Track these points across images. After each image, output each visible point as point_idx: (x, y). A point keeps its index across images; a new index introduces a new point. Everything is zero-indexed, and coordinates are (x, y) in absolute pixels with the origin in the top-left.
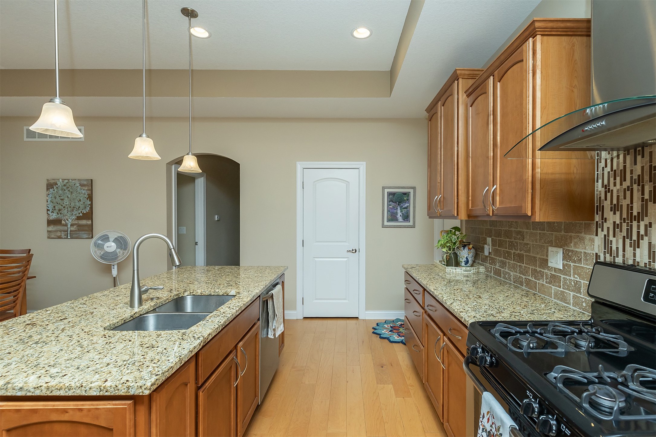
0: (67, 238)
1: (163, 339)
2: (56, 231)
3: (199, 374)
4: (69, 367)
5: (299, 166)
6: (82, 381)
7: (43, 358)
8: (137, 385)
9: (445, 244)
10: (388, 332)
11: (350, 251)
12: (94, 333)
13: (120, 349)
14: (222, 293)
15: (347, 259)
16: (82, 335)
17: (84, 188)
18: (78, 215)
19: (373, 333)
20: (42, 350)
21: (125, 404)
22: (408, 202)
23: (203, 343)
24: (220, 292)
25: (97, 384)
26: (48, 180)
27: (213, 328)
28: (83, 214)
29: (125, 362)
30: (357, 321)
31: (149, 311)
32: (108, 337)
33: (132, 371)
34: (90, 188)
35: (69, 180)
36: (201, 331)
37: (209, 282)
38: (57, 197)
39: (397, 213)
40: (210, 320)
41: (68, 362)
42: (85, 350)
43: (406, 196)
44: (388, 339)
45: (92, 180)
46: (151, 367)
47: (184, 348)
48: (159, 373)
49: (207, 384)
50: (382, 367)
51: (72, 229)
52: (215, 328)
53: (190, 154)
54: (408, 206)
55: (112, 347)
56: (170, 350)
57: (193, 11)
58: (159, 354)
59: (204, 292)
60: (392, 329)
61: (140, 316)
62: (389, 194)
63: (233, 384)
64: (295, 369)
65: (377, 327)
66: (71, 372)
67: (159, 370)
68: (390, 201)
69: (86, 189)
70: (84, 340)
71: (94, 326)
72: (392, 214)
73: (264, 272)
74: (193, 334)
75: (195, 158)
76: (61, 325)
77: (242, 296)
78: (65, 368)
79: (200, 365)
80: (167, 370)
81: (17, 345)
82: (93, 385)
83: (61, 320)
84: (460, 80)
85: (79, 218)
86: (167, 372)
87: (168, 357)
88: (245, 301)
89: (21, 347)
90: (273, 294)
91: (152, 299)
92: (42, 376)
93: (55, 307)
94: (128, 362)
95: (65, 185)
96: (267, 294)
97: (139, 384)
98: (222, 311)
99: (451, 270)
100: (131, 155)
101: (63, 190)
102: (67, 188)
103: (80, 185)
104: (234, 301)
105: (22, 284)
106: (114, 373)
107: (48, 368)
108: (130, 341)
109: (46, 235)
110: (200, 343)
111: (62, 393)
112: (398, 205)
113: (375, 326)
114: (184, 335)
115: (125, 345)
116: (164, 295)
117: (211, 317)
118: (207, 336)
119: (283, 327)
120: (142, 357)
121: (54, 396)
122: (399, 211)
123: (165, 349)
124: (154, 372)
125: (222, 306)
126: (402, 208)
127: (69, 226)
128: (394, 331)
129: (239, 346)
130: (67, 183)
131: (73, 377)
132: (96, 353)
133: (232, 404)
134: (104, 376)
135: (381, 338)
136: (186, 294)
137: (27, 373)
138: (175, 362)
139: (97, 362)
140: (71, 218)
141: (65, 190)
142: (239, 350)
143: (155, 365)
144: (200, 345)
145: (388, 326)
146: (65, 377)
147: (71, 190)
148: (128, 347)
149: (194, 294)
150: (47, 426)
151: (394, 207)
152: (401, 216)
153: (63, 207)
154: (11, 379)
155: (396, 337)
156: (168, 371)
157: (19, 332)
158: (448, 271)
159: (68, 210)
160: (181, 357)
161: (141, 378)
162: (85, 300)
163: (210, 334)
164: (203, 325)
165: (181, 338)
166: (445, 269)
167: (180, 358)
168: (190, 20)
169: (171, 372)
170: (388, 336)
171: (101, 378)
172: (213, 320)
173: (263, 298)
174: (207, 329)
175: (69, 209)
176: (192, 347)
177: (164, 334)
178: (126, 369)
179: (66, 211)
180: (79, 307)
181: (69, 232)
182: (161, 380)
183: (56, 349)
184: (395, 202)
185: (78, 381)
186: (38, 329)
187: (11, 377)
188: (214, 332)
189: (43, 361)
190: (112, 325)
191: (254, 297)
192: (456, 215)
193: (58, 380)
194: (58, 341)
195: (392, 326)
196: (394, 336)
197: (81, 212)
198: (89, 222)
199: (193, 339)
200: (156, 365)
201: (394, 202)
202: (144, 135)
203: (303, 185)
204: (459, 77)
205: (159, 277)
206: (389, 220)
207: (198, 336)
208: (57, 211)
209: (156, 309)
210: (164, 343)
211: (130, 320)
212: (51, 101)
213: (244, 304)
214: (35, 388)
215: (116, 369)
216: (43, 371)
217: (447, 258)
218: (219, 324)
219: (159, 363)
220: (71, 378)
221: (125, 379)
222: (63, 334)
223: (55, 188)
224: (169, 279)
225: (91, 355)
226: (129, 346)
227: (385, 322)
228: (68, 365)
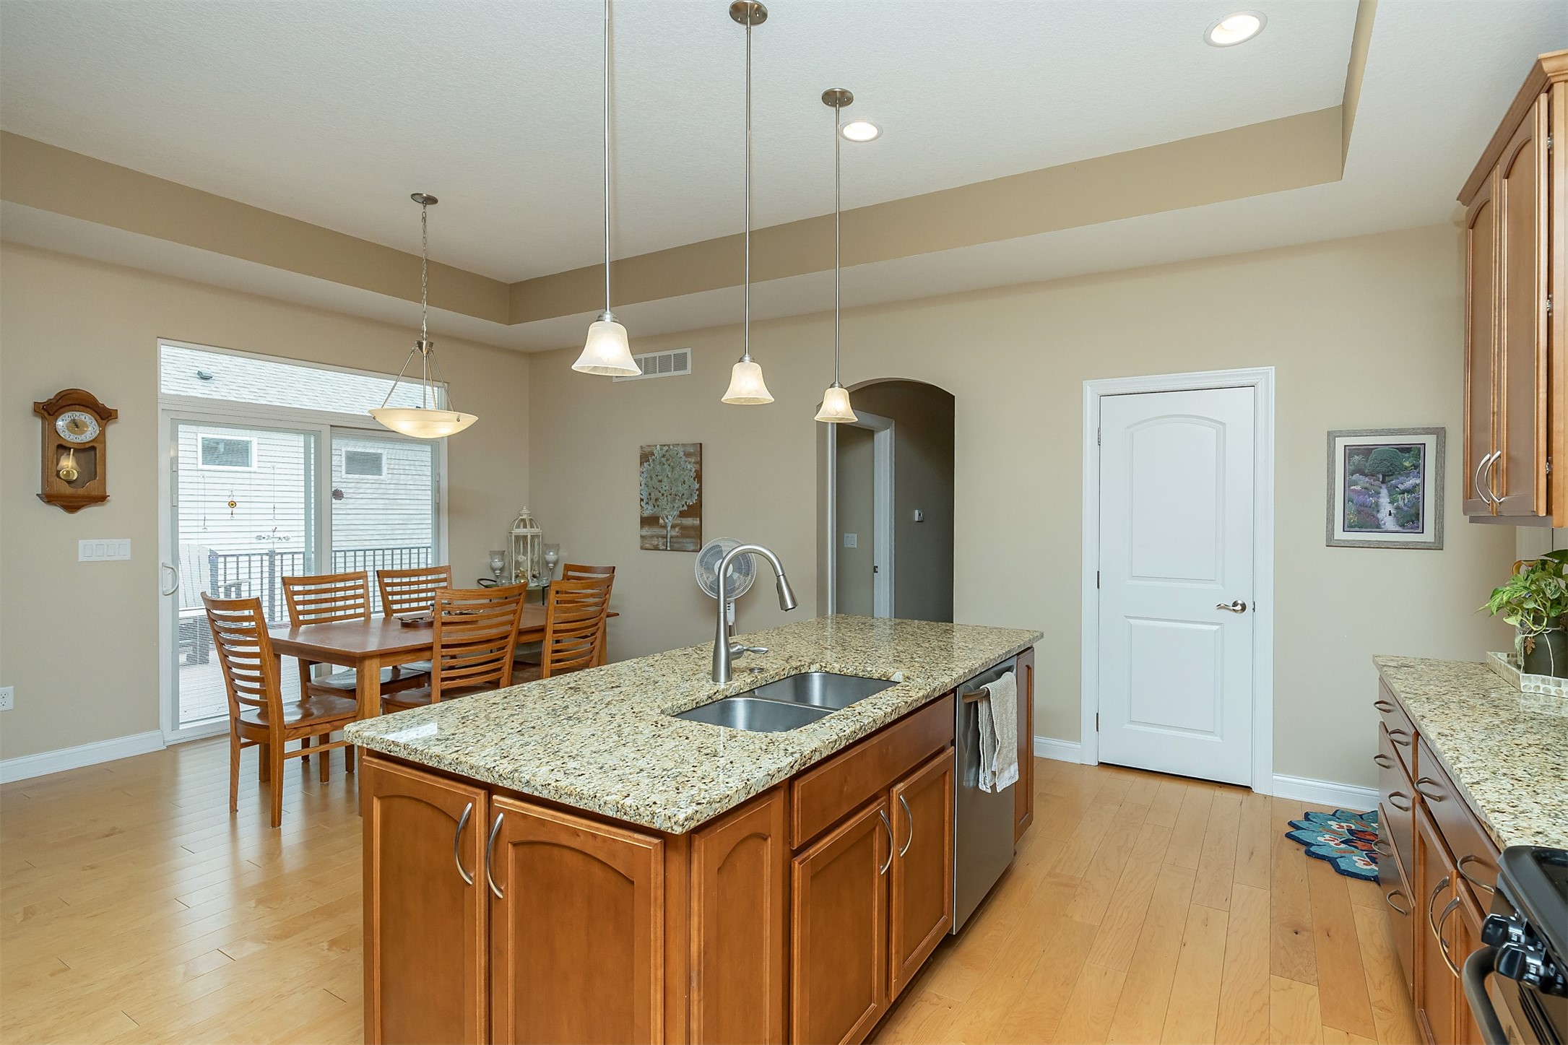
0: (666, 550)
1: (737, 744)
2: (652, 537)
3: (794, 826)
4: (591, 764)
5: (1090, 391)
6: (598, 788)
7: (566, 744)
8: (664, 813)
9: (1520, 604)
10: (1336, 842)
11: (1226, 607)
12: (645, 717)
13: (667, 748)
14: (879, 675)
15: (1218, 627)
16: (629, 716)
17: (690, 460)
18: (681, 509)
19: (1289, 836)
20: (571, 730)
21: (649, 843)
22: (1419, 473)
23: (800, 765)
24: (874, 671)
25: (614, 797)
26: (642, 447)
27: (825, 740)
28: (688, 506)
29: (665, 772)
30: (1245, 797)
31: (741, 691)
32: (659, 726)
33: (667, 789)
34: (699, 459)
35: (669, 446)
36: (802, 741)
37: (863, 649)
38: (654, 476)
39: (1377, 505)
40: (827, 725)
41: (594, 755)
42: (621, 741)
43: (1409, 457)
44: (1332, 861)
45: (701, 444)
46: (696, 788)
47: (760, 768)
48: (703, 801)
49: (813, 851)
50: (1296, 933)
51: (674, 533)
52: (830, 741)
53: (837, 385)
54: (1418, 485)
55: (658, 744)
56: (738, 765)
57: (843, 93)
58: (718, 769)
59: (845, 670)
60: (1351, 837)
61: (725, 698)
62: (1350, 451)
63: (879, 868)
64: (1054, 880)
65: (1305, 824)
66: (590, 771)
67: (707, 796)
68: (1353, 471)
69: (693, 460)
70: (627, 725)
71: (650, 704)
72: (1362, 508)
73: (982, 639)
74: (788, 744)
75: (844, 393)
76: (609, 696)
77: (911, 685)
78: (586, 764)
79: (796, 807)
80: (718, 800)
81: (546, 717)
82: (608, 798)
83: (613, 687)
84: (1559, 90)
85: (682, 514)
86: (718, 802)
87: (729, 777)
88: (911, 697)
89: (549, 722)
90: (988, 691)
91: (752, 670)
92: (556, 770)
93: (613, 665)
94: (670, 773)
95: (664, 456)
96: (975, 689)
97: (668, 813)
98: (858, 709)
99: (1542, 686)
100: (727, 398)
101: (662, 464)
102: (667, 460)
103: (685, 455)
104: (890, 693)
105: (600, 624)
106: (642, 786)
107: (566, 760)
108: (687, 738)
109: (638, 542)
110: (792, 764)
111: (571, 801)
112: (1383, 482)
113: (1298, 818)
114: (772, 744)
115: (677, 743)
116: (775, 666)
117: (833, 718)
118: (808, 752)
119: (1015, 772)
120: (692, 769)
121: (563, 804)
122: (1384, 500)
123: (731, 762)
124: (697, 798)
125: (862, 701)
126: (1393, 492)
127: (669, 528)
128: (1359, 844)
129: (894, 792)
130: (667, 451)
131: (590, 780)
132: (634, 749)
133: (876, 909)
134: (628, 788)
135: (1310, 854)
136: (813, 668)
137: (540, 761)
138: (736, 789)
139: (628, 764)
140: (672, 513)
141: (664, 464)
142: (895, 798)
143: (704, 787)
144: (792, 767)
145: (1342, 827)
146: (581, 777)
147: (672, 464)
148: (680, 748)
149: (827, 670)
150: (556, 851)
151: (1366, 488)
152: (1390, 514)
153: (661, 494)
154: (521, 766)
155: (1359, 862)
156: (720, 802)
157: (556, 698)
158: (1530, 688)
159: (667, 501)
160: (748, 783)
161: (675, 804)
162: (656, 659)
163: (815, 751)
164: (812, 730)
165: (765, 748)
166: (1517, 681)
167: (746, 783)
168: (838, 112)
169: (726, 805)
170: (1335, 855)
171: (623, 789)
172: (834, 724)
173: (964, 697)
174: (815, 740)
175: (669, 498)
176: (774, 768)
177: (742, 736)
178: (661, 784)
179: (664, 502)
180: (643, 670)
181: (669, 540)
182: (706, 815)
183: (587, 732)
184: (1373, 475)
185: (594, 787)
186: (579, 697)
187: (523, 762)
188: (826, 747)
189: (566, 747)
190: (675, 707)
191: (935, 690)
192: (1542, 513)
193: (572, 779)
194: (595, 720)
195: (1353, 827)
196: (1355, 858)
197: (686, 503)
198: (697, 522)
199: (782, 753)
200: (706, 787)
201: (1366, 475)
202: (747, 358)
203: (1099, 435)
204: (1553, 80)
205: (782, 630)
206: (1348, 527)
207: (793, 750)
208: (653, 501)
209: (756, 690)
210: (735, 751)
211: (707, 703)
212: (600, 318)
213: (907, 702)
214: (542, 786)
215: (647, 781)
216: (559, 763)
217: (1525, 648)
218: (840, 735)
219: (711, 785)
220: (587, 781)
221: (653, 799)
222: (606, 710)
223: (651, 461)
224: (796, 636)
225: (625, 751)
226: (682, 747)
227: (1334, 815)
228: (591, 761)
